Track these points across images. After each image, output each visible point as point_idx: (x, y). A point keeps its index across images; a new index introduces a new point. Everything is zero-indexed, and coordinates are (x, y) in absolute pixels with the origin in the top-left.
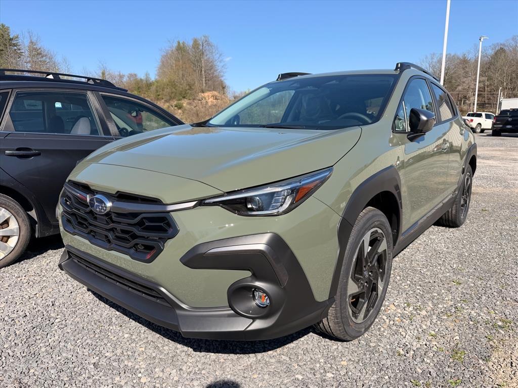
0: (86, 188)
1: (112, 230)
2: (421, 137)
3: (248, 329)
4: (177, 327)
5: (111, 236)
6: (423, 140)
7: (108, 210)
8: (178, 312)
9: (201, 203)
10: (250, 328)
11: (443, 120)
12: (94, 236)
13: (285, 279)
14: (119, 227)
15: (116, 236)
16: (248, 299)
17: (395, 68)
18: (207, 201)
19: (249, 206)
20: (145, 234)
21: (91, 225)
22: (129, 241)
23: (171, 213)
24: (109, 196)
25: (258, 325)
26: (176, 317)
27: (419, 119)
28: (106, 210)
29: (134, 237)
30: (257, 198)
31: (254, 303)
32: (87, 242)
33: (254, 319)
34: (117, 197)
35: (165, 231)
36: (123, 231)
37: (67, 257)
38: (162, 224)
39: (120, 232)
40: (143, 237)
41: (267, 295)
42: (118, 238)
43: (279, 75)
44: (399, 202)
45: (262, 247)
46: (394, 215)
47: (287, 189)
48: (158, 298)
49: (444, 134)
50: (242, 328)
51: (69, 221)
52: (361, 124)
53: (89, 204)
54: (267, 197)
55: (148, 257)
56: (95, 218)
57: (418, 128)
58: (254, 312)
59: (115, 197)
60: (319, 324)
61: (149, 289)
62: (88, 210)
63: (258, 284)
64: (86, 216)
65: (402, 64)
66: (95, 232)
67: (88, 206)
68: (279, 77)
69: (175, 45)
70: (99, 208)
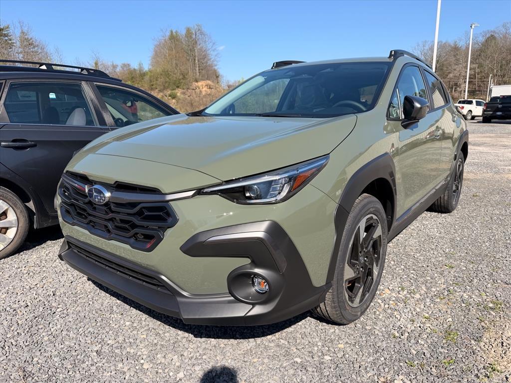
0: (84, 179)
1: (111, 220)
2: (414, 125)
3: (248, 315)
4: (179, 313)
5: (110, 226)
6: (417, 126)
7: (107, 200)
8: (179, 299)
9: (200, 192)
10: (250, 314)
11: (435, 107)
12: (93, 226)
13: (284, 266)
14: (118, 217)
15: (115, 226)
16: (247, 285)
17: (388, 56)
18: (206, 190)
19: (248, 195)
20: (145, 224)
21: (90, 215)
22: (129, 230)
23: (171, 203)
24: (108, 186)
25: (258, 310)
26: (177, 304)
27: (413, 106)
28: (105, 200)
29: (134, 226)
30: (255, 186)
31: (253, 290)
32: (87, 232)
33: (254, 305)
34: (116, 187)
35: (165, 220)
36: (122, 221)
37: (67, 247)
38: (161, 213)
39: (119, 222)
40: (142, 227)
41: (266, 281)
42: (118, 228)
43: (274, 63)
44: (393, 188)
45: (261, 235)
46: (388, 201)
47: (285, 177)
48: (158, 286)
49: (437, 121)
50: (242, 314)
51: (68, 212)
52: (356, 111)
53: (87, 194)
54: (265, 186)
55: (148, 246)
56: (95, 209)
57: (412, 116)
58: (254, 298)
59: (113, 187)
60: (316, 308)
61: (150, 278)
62: (87, 200)
63: (257, 271)
64: (85, 206)
65: (395, 51)
66: (95, 222)
67: (87, 197)
68: (273, 66)
69: (168, 34)
70: (98, 199)
